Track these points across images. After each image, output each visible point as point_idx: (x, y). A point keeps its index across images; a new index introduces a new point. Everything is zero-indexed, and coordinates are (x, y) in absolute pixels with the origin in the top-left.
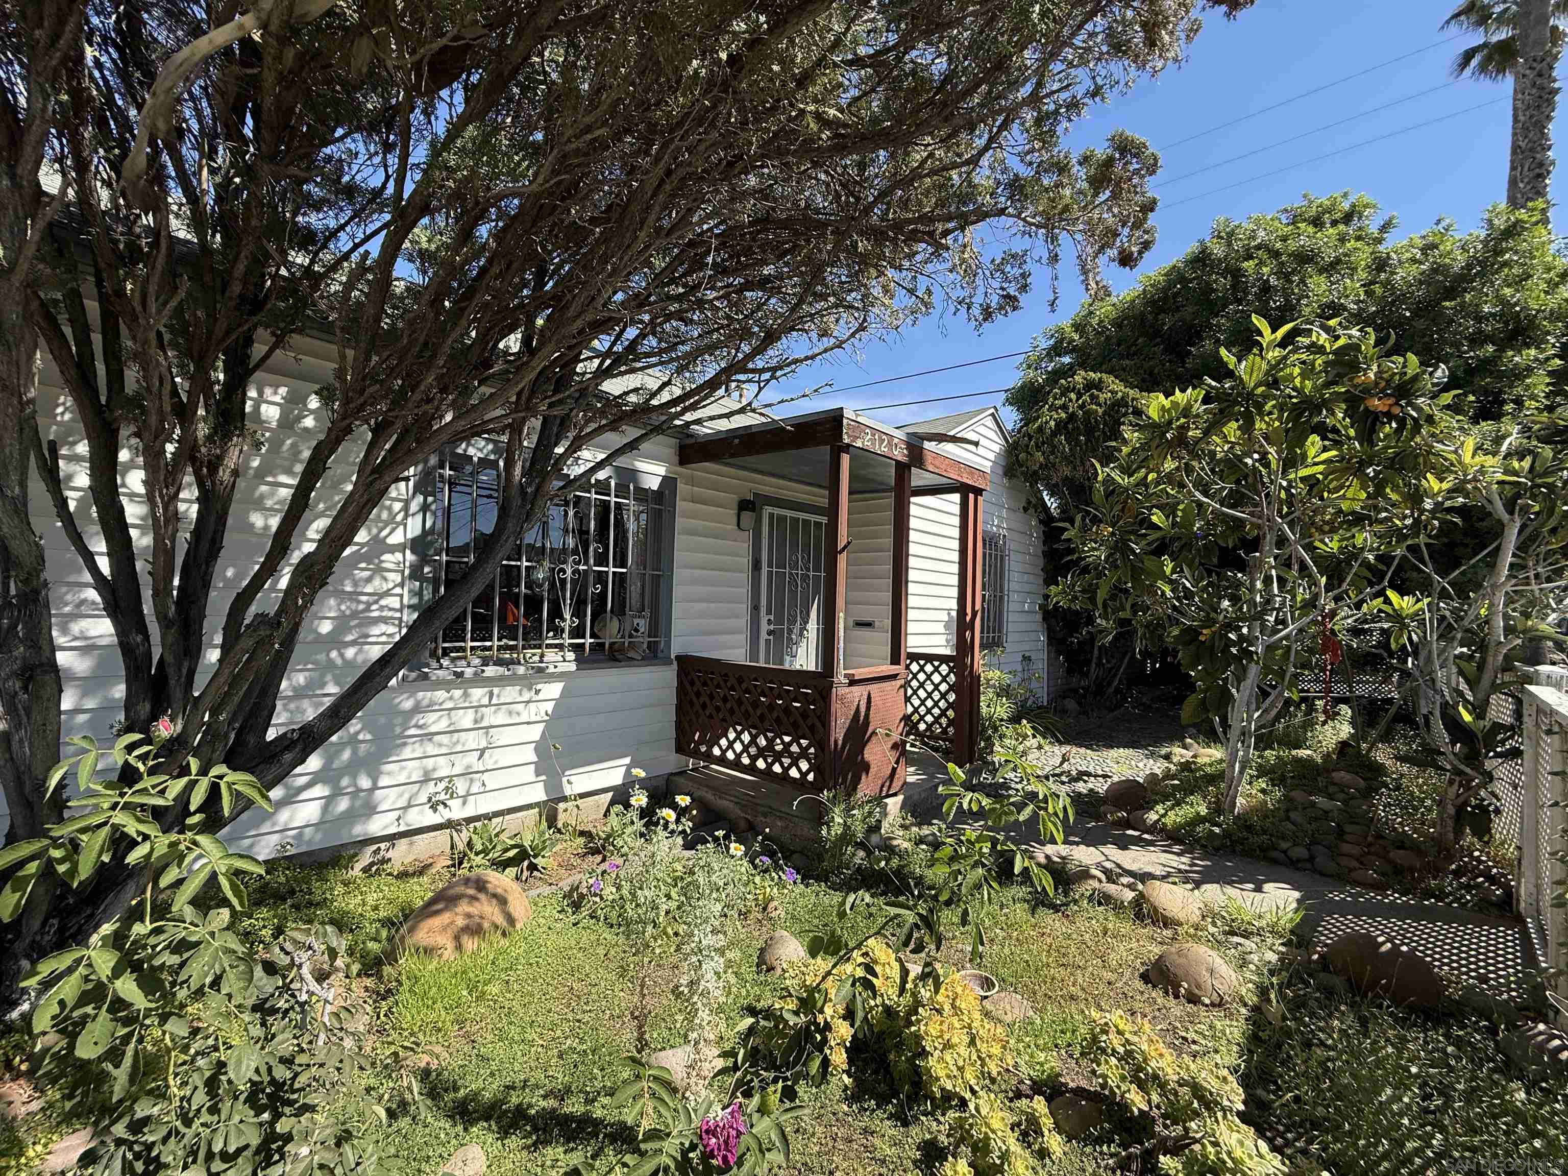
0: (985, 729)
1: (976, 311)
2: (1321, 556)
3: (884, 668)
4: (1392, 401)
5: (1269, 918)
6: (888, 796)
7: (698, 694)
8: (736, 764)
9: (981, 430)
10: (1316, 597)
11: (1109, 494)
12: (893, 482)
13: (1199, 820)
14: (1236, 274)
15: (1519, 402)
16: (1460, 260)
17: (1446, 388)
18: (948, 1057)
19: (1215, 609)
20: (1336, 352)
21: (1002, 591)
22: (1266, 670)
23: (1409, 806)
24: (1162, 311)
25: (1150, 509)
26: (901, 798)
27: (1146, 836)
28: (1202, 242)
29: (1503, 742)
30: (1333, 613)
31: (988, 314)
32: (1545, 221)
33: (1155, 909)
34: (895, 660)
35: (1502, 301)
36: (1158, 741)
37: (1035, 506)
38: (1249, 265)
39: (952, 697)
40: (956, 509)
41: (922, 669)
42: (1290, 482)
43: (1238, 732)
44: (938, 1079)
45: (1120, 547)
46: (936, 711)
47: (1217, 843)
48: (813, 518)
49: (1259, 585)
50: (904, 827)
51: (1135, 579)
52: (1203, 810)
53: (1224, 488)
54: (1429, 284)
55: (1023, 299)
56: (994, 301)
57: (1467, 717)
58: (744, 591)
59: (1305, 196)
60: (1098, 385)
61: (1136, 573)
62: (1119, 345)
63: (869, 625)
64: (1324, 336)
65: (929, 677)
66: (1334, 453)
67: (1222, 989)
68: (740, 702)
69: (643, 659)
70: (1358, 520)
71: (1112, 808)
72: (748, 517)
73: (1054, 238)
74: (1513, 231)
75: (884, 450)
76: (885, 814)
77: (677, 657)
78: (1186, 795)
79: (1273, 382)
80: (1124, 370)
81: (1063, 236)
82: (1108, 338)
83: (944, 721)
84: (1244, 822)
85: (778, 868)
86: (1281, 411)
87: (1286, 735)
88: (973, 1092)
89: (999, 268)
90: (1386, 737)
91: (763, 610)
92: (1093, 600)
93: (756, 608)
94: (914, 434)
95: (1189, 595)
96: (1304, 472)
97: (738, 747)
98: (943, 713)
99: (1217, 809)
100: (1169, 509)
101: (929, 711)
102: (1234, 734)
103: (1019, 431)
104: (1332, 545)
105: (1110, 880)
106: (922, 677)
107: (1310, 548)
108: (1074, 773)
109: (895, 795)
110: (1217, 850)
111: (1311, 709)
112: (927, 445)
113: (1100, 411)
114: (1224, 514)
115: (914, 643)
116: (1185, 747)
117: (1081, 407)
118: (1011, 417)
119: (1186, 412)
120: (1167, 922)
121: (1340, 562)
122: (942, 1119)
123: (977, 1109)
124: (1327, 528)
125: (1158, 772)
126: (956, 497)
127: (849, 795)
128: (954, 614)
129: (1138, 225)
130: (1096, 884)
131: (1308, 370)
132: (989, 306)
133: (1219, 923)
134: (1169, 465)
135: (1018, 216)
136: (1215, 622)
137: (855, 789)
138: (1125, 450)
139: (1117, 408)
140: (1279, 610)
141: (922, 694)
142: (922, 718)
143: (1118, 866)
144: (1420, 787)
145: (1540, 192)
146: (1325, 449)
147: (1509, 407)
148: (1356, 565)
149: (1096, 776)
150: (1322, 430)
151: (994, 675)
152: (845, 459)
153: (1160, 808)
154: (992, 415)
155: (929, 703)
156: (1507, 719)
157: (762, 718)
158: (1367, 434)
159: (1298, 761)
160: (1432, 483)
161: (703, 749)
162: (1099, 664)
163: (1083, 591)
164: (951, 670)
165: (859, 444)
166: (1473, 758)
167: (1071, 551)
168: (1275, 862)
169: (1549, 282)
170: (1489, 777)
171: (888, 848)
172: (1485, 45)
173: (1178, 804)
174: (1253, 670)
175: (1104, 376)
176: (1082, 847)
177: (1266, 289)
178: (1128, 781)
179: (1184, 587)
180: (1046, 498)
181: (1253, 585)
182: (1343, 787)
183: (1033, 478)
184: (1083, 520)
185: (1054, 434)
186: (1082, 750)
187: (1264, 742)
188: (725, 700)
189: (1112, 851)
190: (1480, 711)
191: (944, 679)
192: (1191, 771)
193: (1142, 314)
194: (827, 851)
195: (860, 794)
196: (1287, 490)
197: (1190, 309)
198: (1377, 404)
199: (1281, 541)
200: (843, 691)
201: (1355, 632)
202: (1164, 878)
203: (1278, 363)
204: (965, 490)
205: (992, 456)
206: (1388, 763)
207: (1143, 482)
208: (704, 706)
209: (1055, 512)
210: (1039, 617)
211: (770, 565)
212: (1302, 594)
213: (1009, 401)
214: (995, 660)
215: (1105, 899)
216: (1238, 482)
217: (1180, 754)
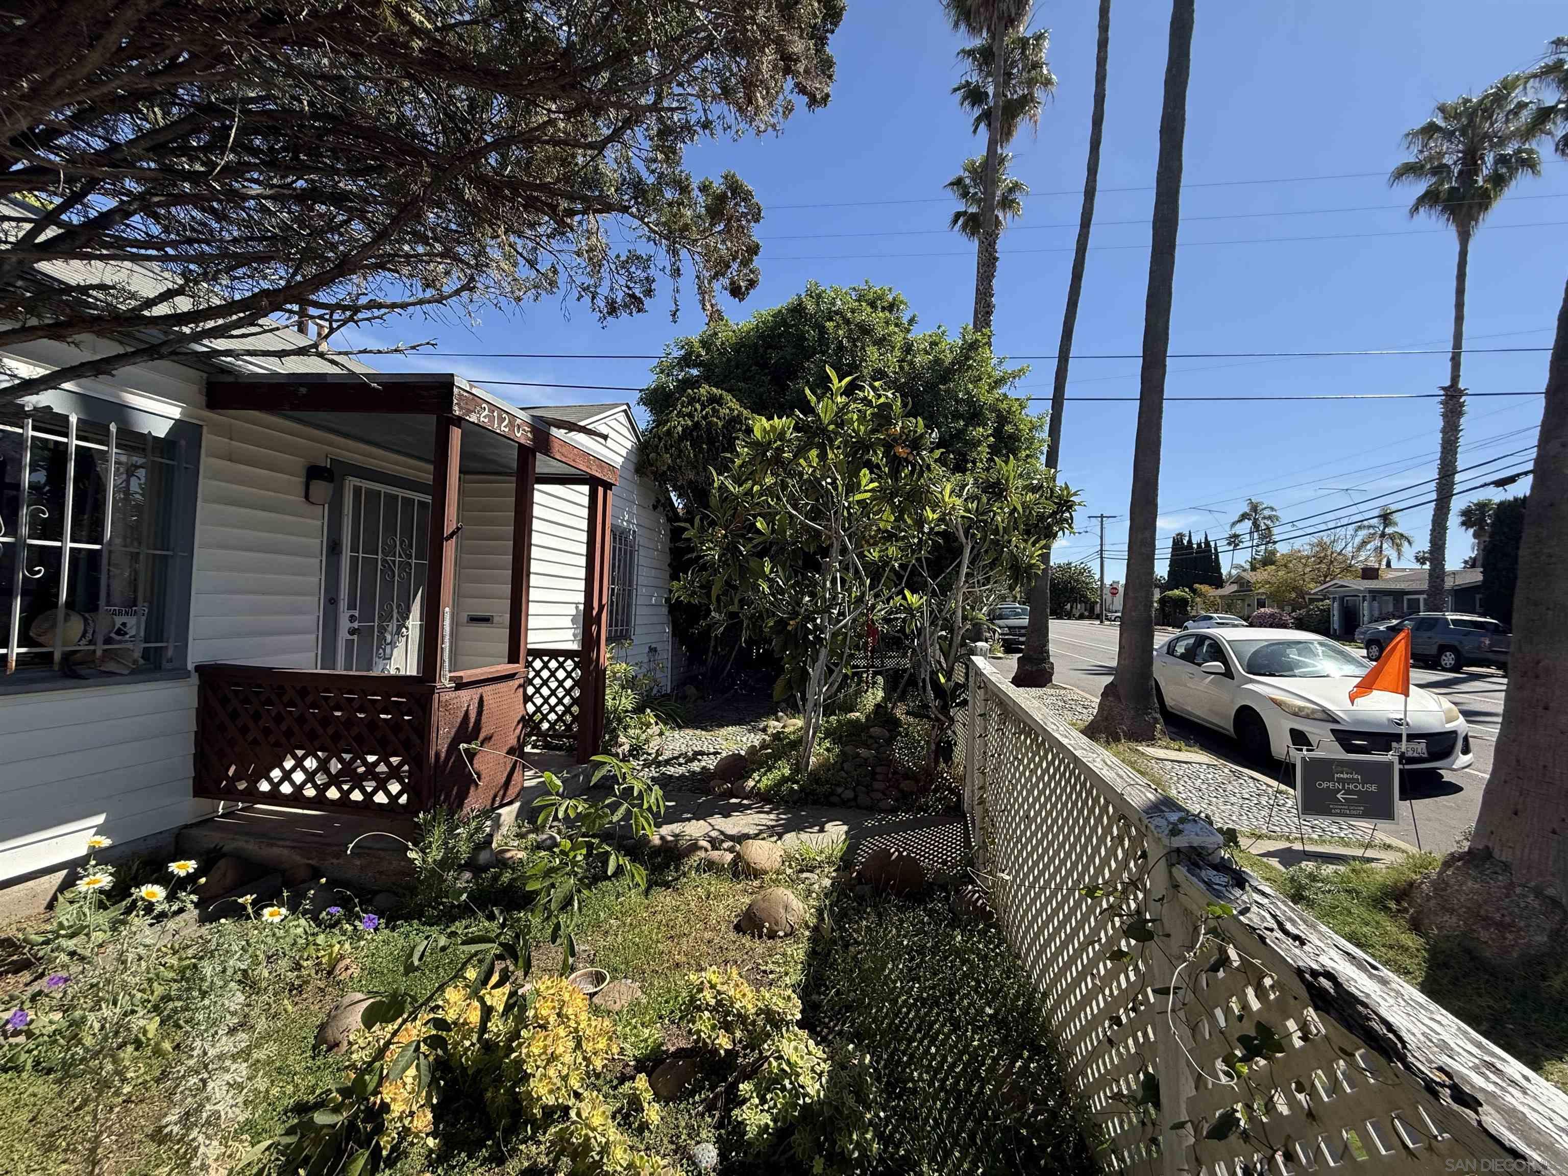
0: (609, 722)
1: (601, 303)
2: (868, 562)
3: (499, 668)
4: (908, 450)
5: (828, 852)
6: (502, 806)
7: (234, 715)
8: (297, 798)
9: (614, 424)
10: (863, 594)
11: (723, 500)
12: (515, 465)
13: (784, 780)
14: (822, 330)
15: (974, 462)
16: (948, 358)
17: (938, 446)
18: (551, 1072)
19: (799, 603)
20: (878, 407)
21: (630, 585)
22: (832, 652)
23: (912, 746)
24: (770, 346)
25: (755, 517)
26: (517, 805)
27: (745, 802)
28: (799, 296)
29: (959, 696)
30: (873, 607)
31: (613, 309)
32: (989, 344)
33: (748, 864)
34: (513, 657)
35: (968, 392)
36: (758, 717)
37: (662, 505)
38: (830, 325)
39: (577, 693)
40: (585, 501)
41: (545, 666)
42: (850, 503)
43: (812, 705)
44: (539, 1098)
45: (730, 549)
46: (560, 709)
47: (796, 797)
48: (417, 497)
49: (828, 584)
50: (520, 836)
51: (742, 577)
52: (787, 772)
53: (807, 504)
54: (933, 371)
55: (647, 301)
56: (619, 297)
57: (943, 680)
58: (315, 579)
59: (867, 282)
60: (718, 400)
61: (743, 571)
62: (737, 367)
63: (486, 620)
64: (872, 393)
65: (553, 674)
66: (876, 484)
67: (792, 919)
68: (301, 720)
69: (133, 672)
70: (890, 537)
71: (720, 782)
72: (320, 488)
73: (675, 253)
74: (973, 346)
75: (504, 429)
76: (497, 825)
77: (198, 668)
78: (776, 761)
79: (840, 422)
80: (740, 390)
81: (684, 253)
82: (729, 360)
83: (568, 718)
84: (815, 777)
85: (351, 916)
86: (845, 446)
87: (845, 702)
88: (577, 1095)
89: (624, 265)
90: (902, 698)
91: (343, 604)
92: (708, 595)
93: (332, 601)
94: (540, 418)
95: (782, 592)
96: (858, 497)
97: (299, 777)
98: (568, 710)
99: (796, 769)
100: (769, 518)
101: (552, 709)
102: (810, 705)
103: (651, 432)
104: (874, 554)
105: (714, 848)
106: (545, 674)
107: (861, 556)
108: (690, 754)
109: (511, 803)
110: (795, 803)
111: (860, 681)
112: (554, 431)
113: (720, 424)
114: (807, 525)
115: (535, 639)
116: (778, 720)
117: (705, 418)
118: (644, 417)
119: (781, 436)
120: (757, 874)
121: (879, 567)
122: (541, 1138)
123: (579, 1114)
124: (872, 541)
125: (757, 743)
126: (585, 489)
127: (451, 813)
128: (581, 607)
129: (745, 263)
130: (702, 854)
131: (862, 419)
132: (614, 302)
133: (794, 864)
134: (769, 480)
135: (642, 219)
136: (798, 614)
137: (461, 806)
138: (738, 462)
139: (734, 421)
140: (840, 604)
141: (545, 691)
142: (545, 717)
143: (722, 833)
144: (918, 732)
145: (988, 325)
146: (872, 481)
147: (970, 465)
148: (887, 570)
149: (708, 755)
150: (869, 465)
151: (621, 667)
152: (456, 434)
153: (756, 776)
154: (625, 411)
155: (553, 701)
156: (961, 680)
157: (336, 737)
158: (895, 474)
159: (850, 721)
160: (929, 514)
161: (242, 786)
162: (715, 652)
163: (701, 587)
164: (577, 665)
165: (473, 418)
166: (945, 709)
167: (692, 550)
168: (833, 805)
169: (990, 385)
170: (952, 720)
171: (501, 862)
172: (965, 212)
173: (769, 770)
174: (823, 653)
175: (724, 393)
176: (694, 821)
177: (840, 347)
178: (734, 754)
179: (778, 585)
180: (674, 499)
181: (825, 584)
182: (875, 739)
183: (661, 478)
184: (701, 520)
185: (682, 438)
186: (698, 732)
187: (829, 710)
188: (279, 719)
189: (718, 821)
190: (949, 675)
191: (569, 675)
192: (780, 740)
193: (756, 344)
194: (422, 882)
195: (466, 809)
196: (848, 509)
197: (789, 349)
198: (900, 451)
199: (844, 551)
200: (445, 697)
201: (887, 620)
202: (756, 836)
203: (843, 408)
204: (594, 483)
205: (624, 452)
206: (903, 717)
207: (749, 493)
208: (244, 730)
209: (680, 512)
210: (665, 610)
211: (354, 549)
212: (855, 592)
213: (644, 401)
214: (622, 653)
215: (710, 866)
216: (817, 500)
217: (774, 725)
